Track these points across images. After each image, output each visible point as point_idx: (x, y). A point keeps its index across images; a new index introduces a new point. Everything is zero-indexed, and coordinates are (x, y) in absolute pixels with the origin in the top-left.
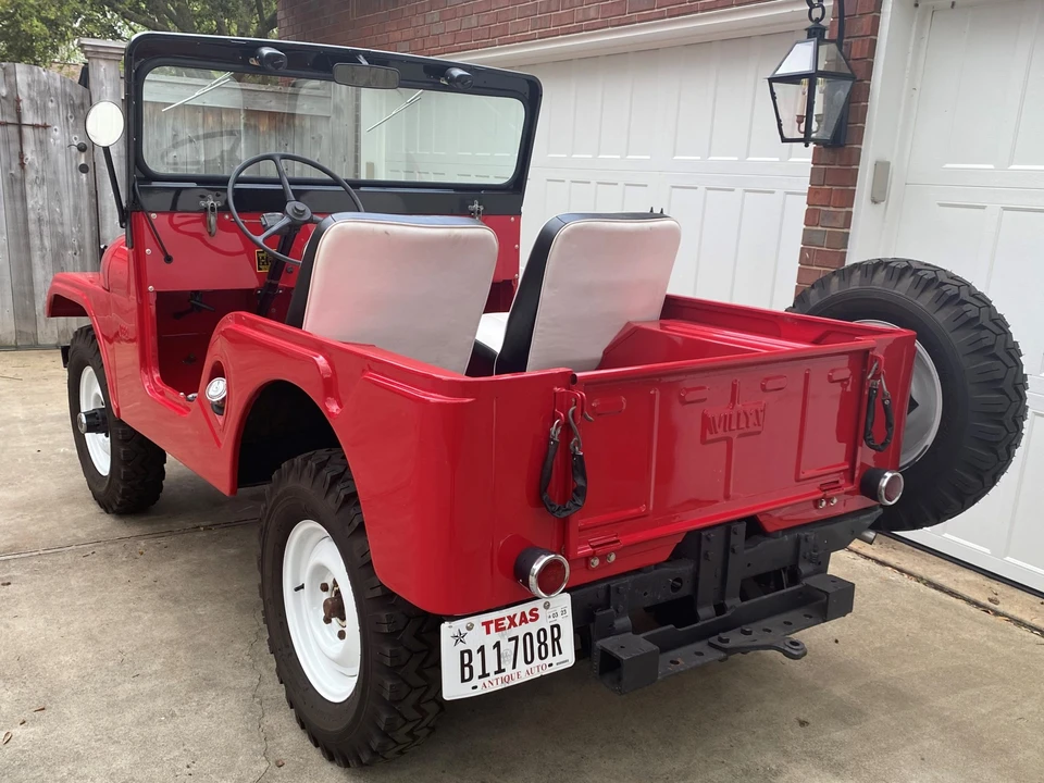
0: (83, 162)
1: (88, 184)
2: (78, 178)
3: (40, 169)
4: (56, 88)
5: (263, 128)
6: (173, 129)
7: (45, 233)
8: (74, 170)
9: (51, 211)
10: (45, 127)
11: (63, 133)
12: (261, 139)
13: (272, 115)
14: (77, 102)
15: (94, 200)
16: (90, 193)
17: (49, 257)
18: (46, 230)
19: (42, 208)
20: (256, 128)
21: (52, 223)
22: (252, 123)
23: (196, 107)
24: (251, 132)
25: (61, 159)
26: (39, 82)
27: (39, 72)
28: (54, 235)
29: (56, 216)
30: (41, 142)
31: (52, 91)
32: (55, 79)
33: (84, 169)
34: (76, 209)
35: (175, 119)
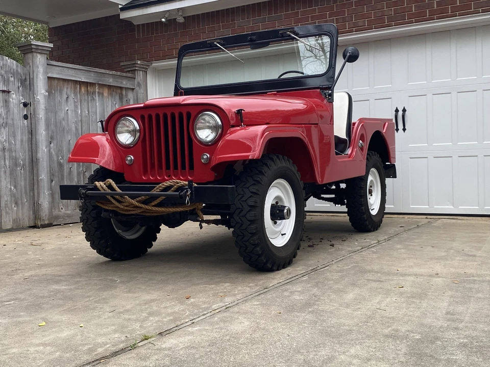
0: (25, 113)
1: (28, 126)
2: (23, 123)
3: (5, 117)
4: (14, 70)
5: (106, 94)
6: (66, 94)
7: (6, 157)
8: (21, 119)
9: (10, 143)
10: (9, 92)
11: (16, 95)
12: (105, 100)
13: (110, 87)
14: (24, 78)
15: (30, 136)
16: (28, 131)
17: (8, 172)
18: (7, 154)
19: (5, 140)
20: (103, 94)
21: (10, 150)
22: (101, 91)
23: (76, 81)
24: (100, 96)
25: (16, 111)
26: (6, 65)
27: (6, 60)
28: (11, 158)
29: (13, 146)
30: (6, 101)
31: (12, 71)
32: (13, 64)
33: (26, 117)
34: (22, 141)
35: (67, 88)
